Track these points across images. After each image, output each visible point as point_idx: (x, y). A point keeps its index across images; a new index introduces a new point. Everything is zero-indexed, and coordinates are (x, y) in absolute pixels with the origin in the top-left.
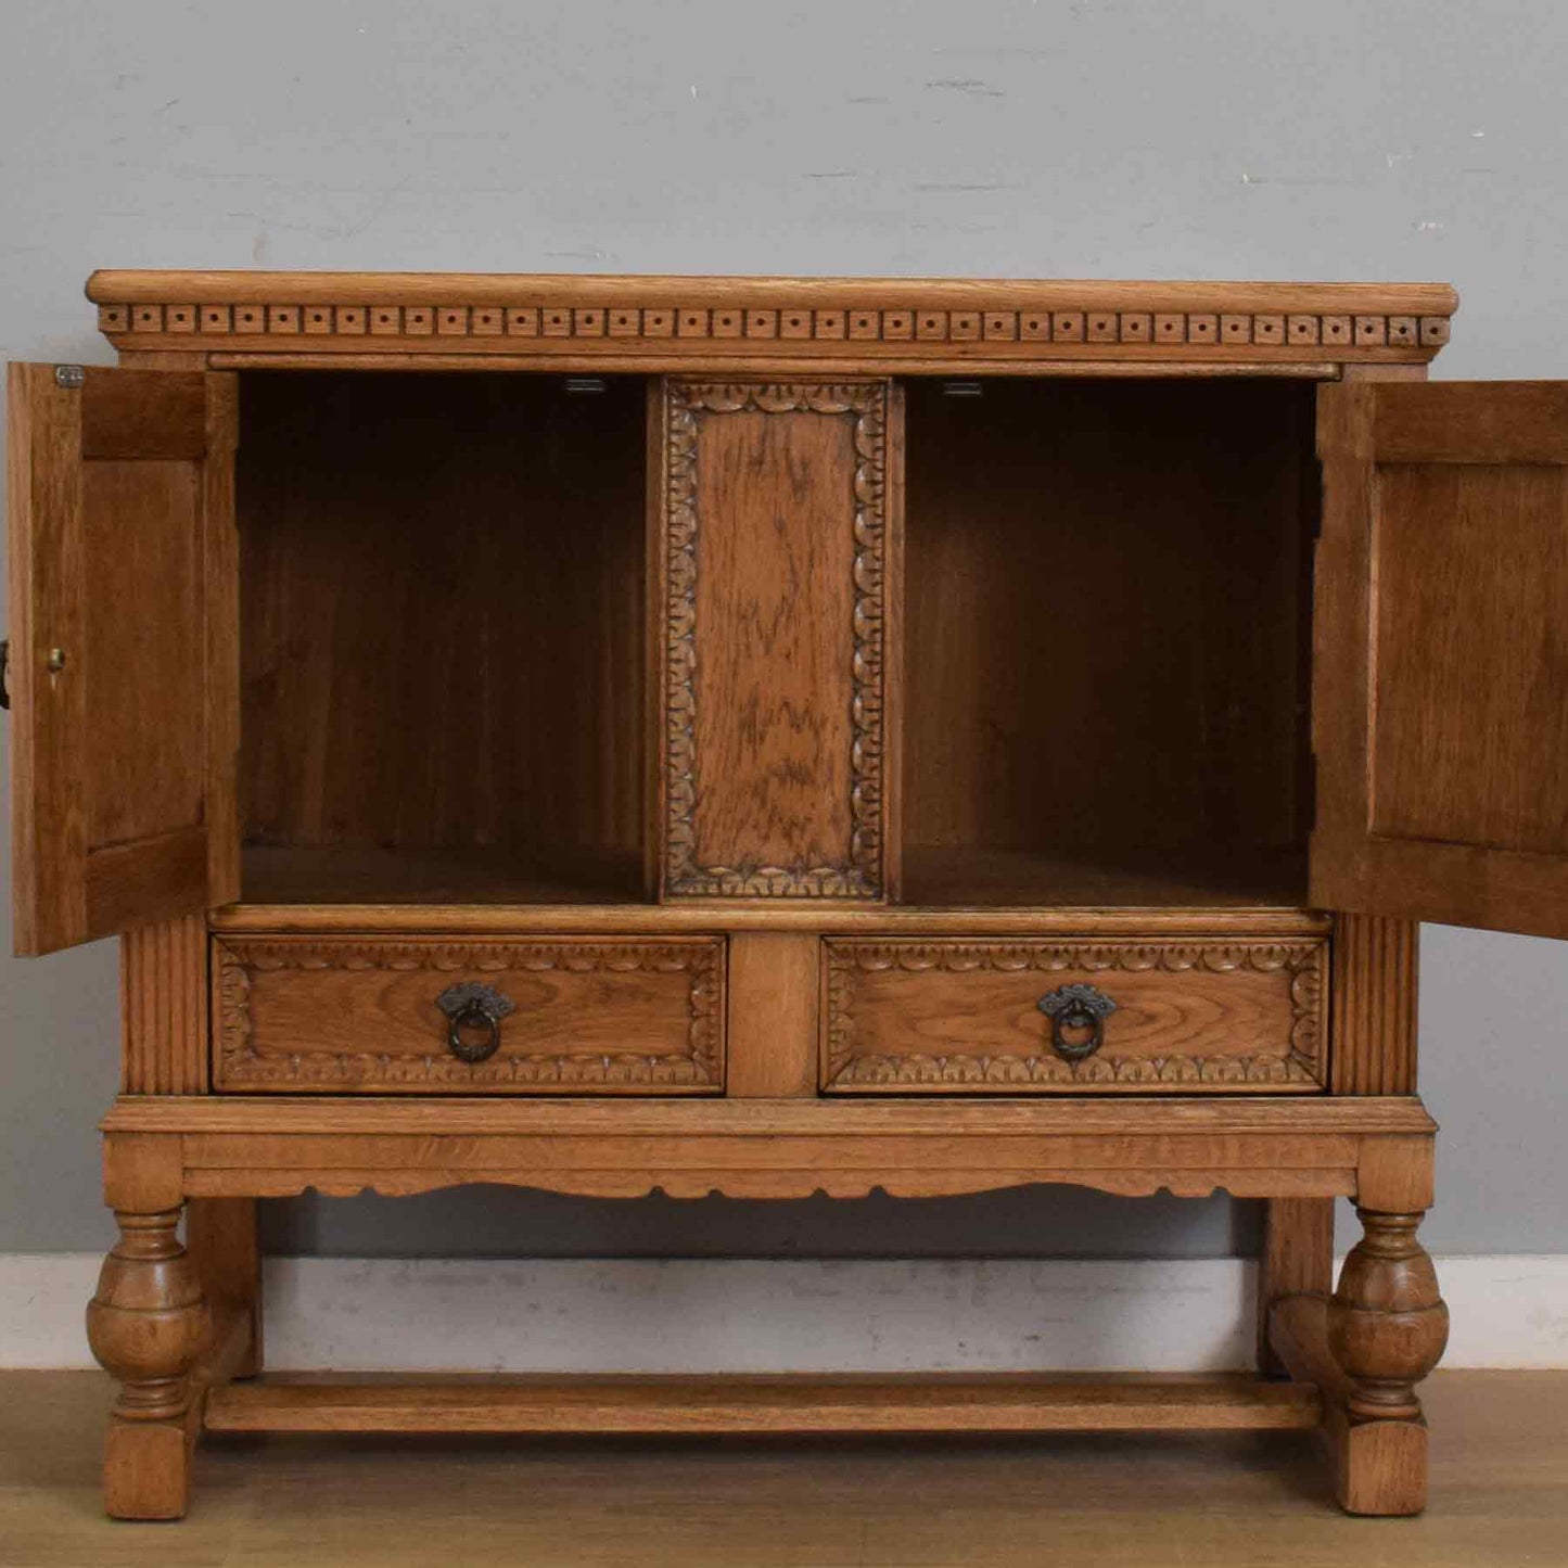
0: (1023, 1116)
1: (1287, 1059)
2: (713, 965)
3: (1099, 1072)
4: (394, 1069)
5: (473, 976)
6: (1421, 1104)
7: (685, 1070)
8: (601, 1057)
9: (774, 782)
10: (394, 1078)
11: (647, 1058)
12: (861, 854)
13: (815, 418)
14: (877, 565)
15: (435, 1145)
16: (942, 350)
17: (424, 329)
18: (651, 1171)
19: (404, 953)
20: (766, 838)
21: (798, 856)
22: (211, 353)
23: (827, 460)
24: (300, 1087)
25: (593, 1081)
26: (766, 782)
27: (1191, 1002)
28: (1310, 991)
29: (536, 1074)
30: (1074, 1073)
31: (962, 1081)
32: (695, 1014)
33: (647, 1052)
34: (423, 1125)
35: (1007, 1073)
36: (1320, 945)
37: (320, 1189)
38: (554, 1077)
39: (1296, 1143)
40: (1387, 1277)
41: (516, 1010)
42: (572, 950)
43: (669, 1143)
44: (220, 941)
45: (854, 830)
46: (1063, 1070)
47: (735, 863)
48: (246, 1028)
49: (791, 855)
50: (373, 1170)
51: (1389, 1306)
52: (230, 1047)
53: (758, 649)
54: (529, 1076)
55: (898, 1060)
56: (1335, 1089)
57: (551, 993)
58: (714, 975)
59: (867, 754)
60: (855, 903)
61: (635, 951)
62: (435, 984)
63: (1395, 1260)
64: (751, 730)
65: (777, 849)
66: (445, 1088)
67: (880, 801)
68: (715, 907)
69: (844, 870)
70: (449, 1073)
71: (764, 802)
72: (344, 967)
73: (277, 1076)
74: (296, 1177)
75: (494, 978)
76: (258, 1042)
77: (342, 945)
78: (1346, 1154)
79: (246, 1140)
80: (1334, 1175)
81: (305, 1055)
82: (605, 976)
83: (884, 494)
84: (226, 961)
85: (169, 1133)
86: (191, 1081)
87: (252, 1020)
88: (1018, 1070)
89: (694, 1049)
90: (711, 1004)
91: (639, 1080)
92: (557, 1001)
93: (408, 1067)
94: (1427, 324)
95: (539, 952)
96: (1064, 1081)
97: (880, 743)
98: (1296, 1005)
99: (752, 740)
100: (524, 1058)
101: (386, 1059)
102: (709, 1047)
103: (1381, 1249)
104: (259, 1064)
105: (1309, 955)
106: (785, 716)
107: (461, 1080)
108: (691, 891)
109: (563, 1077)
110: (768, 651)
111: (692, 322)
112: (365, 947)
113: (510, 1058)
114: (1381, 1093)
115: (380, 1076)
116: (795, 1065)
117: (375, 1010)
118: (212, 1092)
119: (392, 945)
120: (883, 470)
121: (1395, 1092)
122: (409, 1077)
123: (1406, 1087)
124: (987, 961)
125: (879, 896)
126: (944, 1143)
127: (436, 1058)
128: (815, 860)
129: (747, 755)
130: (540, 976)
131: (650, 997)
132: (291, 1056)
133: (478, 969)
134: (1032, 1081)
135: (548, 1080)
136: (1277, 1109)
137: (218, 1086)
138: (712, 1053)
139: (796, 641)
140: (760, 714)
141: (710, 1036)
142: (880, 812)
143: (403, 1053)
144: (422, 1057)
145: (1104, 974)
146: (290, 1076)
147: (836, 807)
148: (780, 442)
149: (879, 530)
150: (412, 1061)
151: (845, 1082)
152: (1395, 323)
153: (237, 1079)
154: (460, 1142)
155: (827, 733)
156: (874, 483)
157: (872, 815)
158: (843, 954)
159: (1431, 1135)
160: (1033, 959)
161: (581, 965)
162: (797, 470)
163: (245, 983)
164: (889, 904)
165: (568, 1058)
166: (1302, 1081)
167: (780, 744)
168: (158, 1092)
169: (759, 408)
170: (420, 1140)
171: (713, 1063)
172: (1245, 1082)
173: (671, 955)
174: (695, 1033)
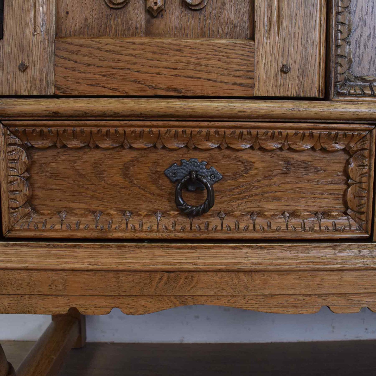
2: (366, 146)
4: (134, 222)
5: (192, 154)
7: (342, 221)
8: (283, 214)
10: (134, 229)
11: (316, 214)
15: (165, 278)
18: (320, 295)
19: (141, 136)
24: (65, 235)
25: (278, 230)
29: (238, 225)
32: (350, 181)
33: (315, 209)
34: (156, 264)
37: (81, 310)
38: (251, 228)
41: (223, 179)
42: (266, 133)
43: (335, 276)
48: (26, 191)
50: (119, 296)
52: (14, 206)
54: (233, 227)
57: (248, 165)
58: (366, 153)
61: (312, 135)
62: (164, 160)
66: (172, 235)
70: (174, 224)
72: (97, 147)
73: (48, 226)
74: (62, 301)
75: (207, 154)
76: (36, 202)
77: (95, 130)
79: (23, 274)
81: (69, 211)
82: (286, 154)
84: (11, 141)
87: (31, 187)
89: (347, 208)
90: (362, 175)
91: (312, 230)
92: (251, 172)
93: (145, 220)
95: (241, 135)
100: (229, 214)
101: (128, 214)
102: (360, 205)
104: (36, 218)
107: (183, 230)
108: (352, 91)
109: (258, 227)
112: (112, 130)
113: (219, 213)
115: (123, 226)
117: (120, 179)
119: (132, 129)
122: (145, 227)
127: (165, 214)
130: (240, 154)
131: (317, 170)
132: (59, 212)
133: (195, 149)
135: (247, 230)
138: (362, 210)
141: (361, 197)
143: (140, 210)
144: (154, 213)
146: (58, 227)
150: (147, 216)
154: (183, 276)
163: (24, 158)
165: (260, 214)
170: (153, 275)
171: (363, 217)
173: (336, 139)
174: (350, 195)
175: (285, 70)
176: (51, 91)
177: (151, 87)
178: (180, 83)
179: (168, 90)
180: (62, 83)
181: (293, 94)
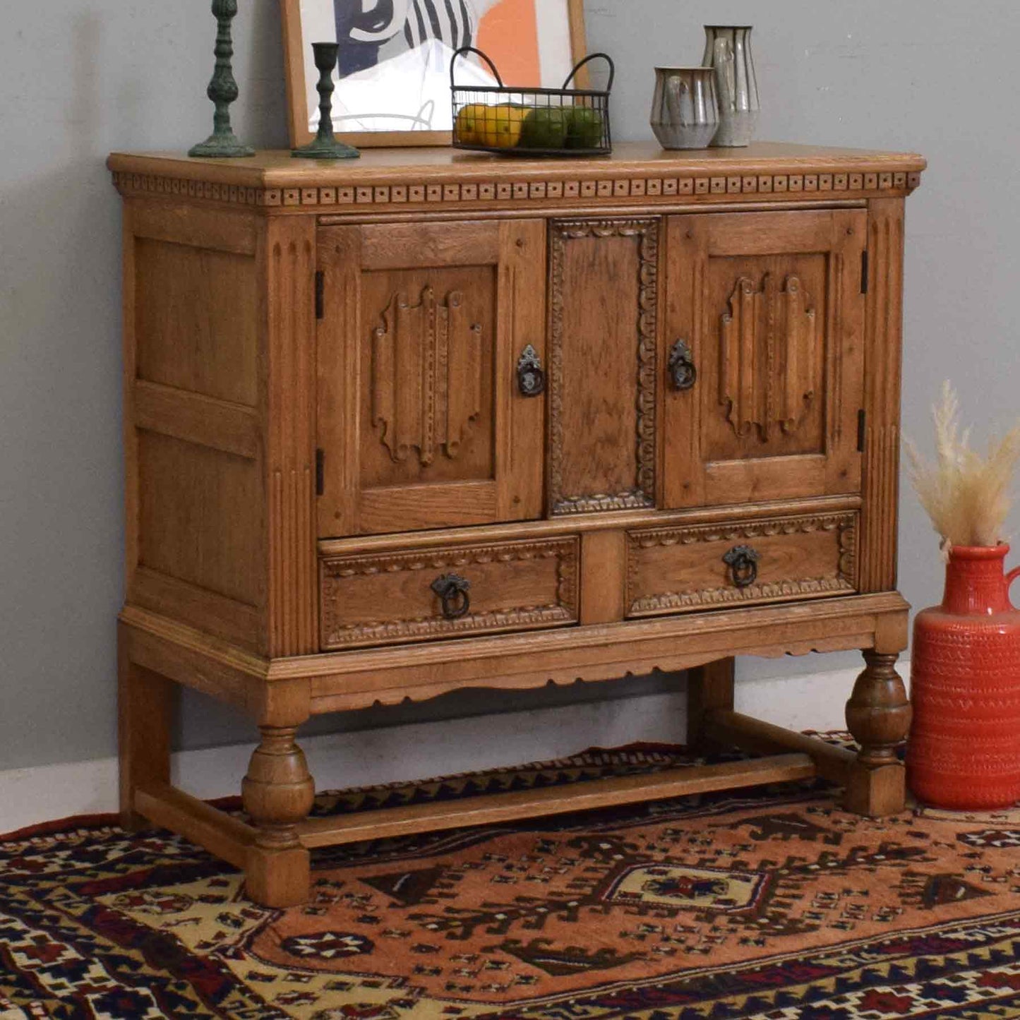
0: (723, 620)
1: (838, 576)
2: (573, 552)
3: (753, 593)
4: (412, 626)
5: (451, 570)
6: (899, 594)
7: (557, 611)
8: (515, 610)
9: (599, 445)
10: (414, 633)
11: (537, 607)
12: (644, 482)
13: (619, 238)
14: (653, 321)
16: (691, 199)
17: (436, 198)
18: (546, 671)
19: (419, 560)
20: (594, 478)
21: (611, 486)
22: (320, 215)
23: (626, 261)
24: (367, 643)
25: (513, 623)
26: (595, 445)
27: (794, 550)
28: (850, 539)
29: (485, 623)
30: (742, 594)
31: (692, 605)
32: (561, 579)
33: (536, 604)
34: (435, 658)
35: (712, 597)
36: (855, 513)
37: (382, 701)
38: (495, 623)
39: (848, 621)
40: (885, 688)
41: (473, 586)
42: (504, 549)
43: (558, 655)
44: (325, 562)
45: (638, 469)
46: (736, 592)
47: (580, 492)
48: (335, 611)
49: (607, 486)
50: (409, 686)
51: (886, 704)
52: (328, 624)
53: (592, 373)
54: (482, 624)
55: (658, 596)
56: (861, 591)
57: (489, 574)
58: (572, 556)
59: (646, 426)
60: (642, 510)
61: (534, 547)
62: (431, 575)
63: (888, 679)
64: (588, 419)
65: (599, 484)
66: (440, 636)
67: (654, 453)
68: (575, 520)
69: (634, 493)
70: (441, 627)
71: (594, 458)
72: (386, 571)
73: (354, 638)
74: (369, 695)
75: (461, 569)
76: (340, 619)
77: (388, 558)
78: (870, 625)
80: (864, 637)
81: (366, 624)
82: (516, 563)
83: (656, 282)
84: (326, 573)
85: (303, 678)
86: (309, 646)
87: (337, 607)
88: (716, 594)
89: (560, 601)
90: (570, 573)
91: (537, 620)
92: (491, 579)
93: (420, 625)
94: (910, 177)
95: (486, 552)
96: (739, 599)
97: (654, 420)
98: (841, 546)
99: (588, 424)
100: (478, 614)
101: (408, 622)
102: (570, 598)
103: (878, 674)
104: (343, 632)
105: (849, 519)
106: (604, 407)
107: (448, 630)
108: (563, 511)
109: (499, 622)
110: (596, 373)
111: (571, 188)
112: (400, 558)
113: (472, 614)
114: (881, 591)
115: (406, 632)
116: (613, 604)
117: (400, 594)
118: (321, 651)
119: (413, 556)
120: (657, 267)
121: (888, 590)
122: (421, 631)
123: (892, 587)
124: (702, 537)
125: (653, 506)
126: (687, 639)
127: (433, 619)
128: (619, 488)
129: (586, 430)
130: (484, 566)
131: (538, 573)
132: (358, 625)
133: (454, 565)
134: (724, 601)
135: (492, 625)
136: (837, 604)
137: (324, 647)
138: (571, 601)
139: (610, 367)
140: (593, 409)
141: (569, 591)
142: (653, 459)
143: (415, 617)
144: (426, 619)
145: (755, 540)
146: (360, 637)
147: (629, 457)
148: (603, 253)
149: (653, 302)
150: (421, 621)
151: (636, 611)
152: (897, 176)
153: (332, 643)
155: (624, 417)
156: (651, 274)
157: (650, 460)
158: (634, 540)
159: (907, 610)
160: (723, 533)
161: (507, 557)
162: (611, 267)
163: (335, 585)
164: (659, 510)
165: (500, 612)
166: (847, 588)
167: (603, 424)
168: (291, 655)
169: (595, 235)
171: (572, 607)
172: (822, 591)
173: (551, 548)
174: (561, 591)
175: (517, 500)
176: (358, 531)
177: (426, 523)
178: (444, 518)
179: (436, 523)
180: (366, 525)
181: (522, 518)
